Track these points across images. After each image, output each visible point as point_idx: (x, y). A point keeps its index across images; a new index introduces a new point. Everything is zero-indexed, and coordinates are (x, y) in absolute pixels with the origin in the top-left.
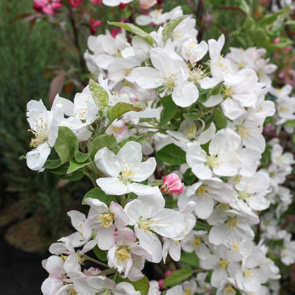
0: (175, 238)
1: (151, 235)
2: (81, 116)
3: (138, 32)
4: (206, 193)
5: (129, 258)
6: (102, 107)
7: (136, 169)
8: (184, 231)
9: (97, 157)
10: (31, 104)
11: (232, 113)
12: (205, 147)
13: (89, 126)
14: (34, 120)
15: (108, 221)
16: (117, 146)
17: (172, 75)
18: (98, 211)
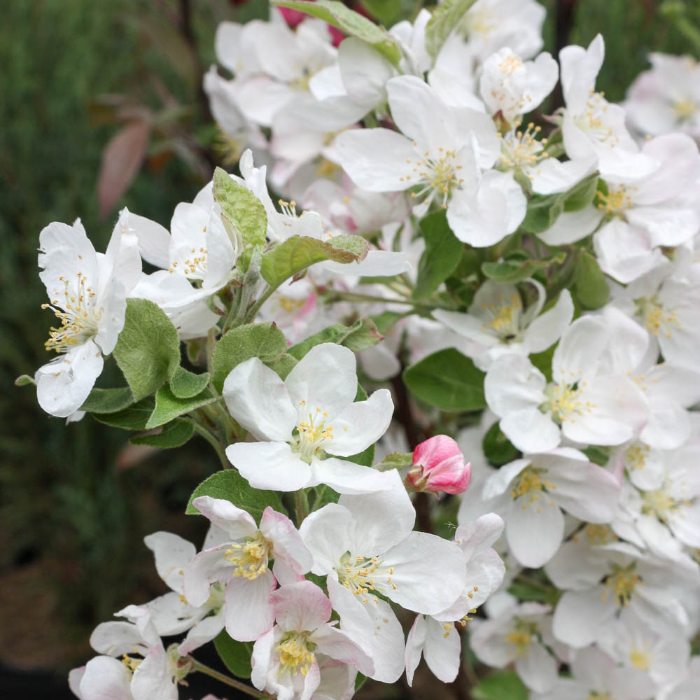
0: (439, 615)
1: (375, 605)
2: (189, 269)
3: (356, 27)
4: (543, 494)
5: (310, 664)
6: (249, 246)
7: (340, 420)
8: (466, 596)
9: (230, 384)
10: (51, 234)
11: (624, 265)
12: (542, 361)
13: (212, 297)
14: (61, 279)
15: (256, 560)
16: (288, 355)
17: (448, 154)
18: (228, 533)
